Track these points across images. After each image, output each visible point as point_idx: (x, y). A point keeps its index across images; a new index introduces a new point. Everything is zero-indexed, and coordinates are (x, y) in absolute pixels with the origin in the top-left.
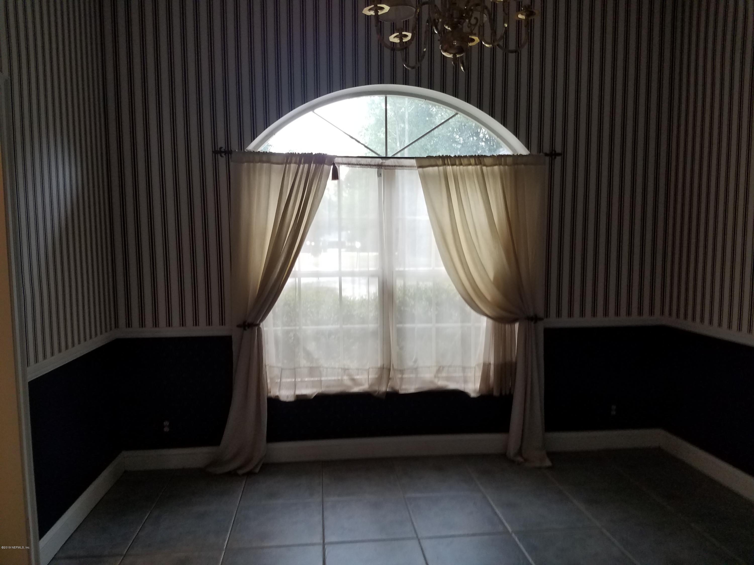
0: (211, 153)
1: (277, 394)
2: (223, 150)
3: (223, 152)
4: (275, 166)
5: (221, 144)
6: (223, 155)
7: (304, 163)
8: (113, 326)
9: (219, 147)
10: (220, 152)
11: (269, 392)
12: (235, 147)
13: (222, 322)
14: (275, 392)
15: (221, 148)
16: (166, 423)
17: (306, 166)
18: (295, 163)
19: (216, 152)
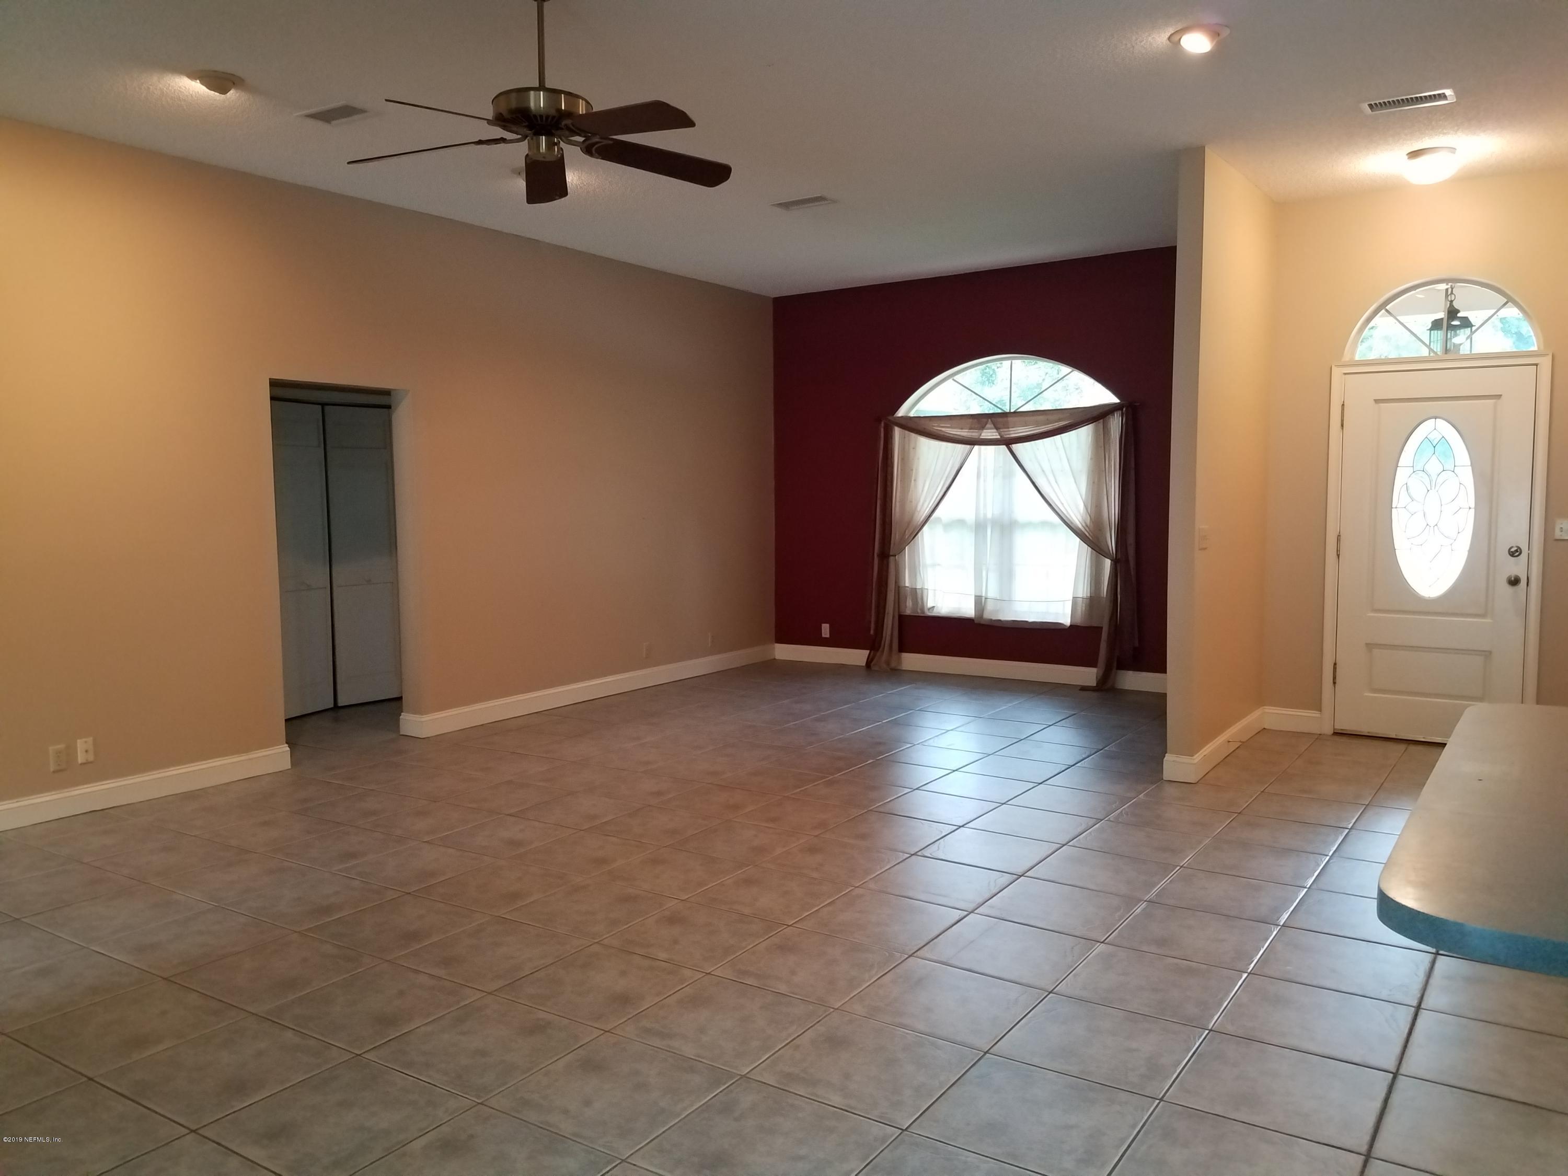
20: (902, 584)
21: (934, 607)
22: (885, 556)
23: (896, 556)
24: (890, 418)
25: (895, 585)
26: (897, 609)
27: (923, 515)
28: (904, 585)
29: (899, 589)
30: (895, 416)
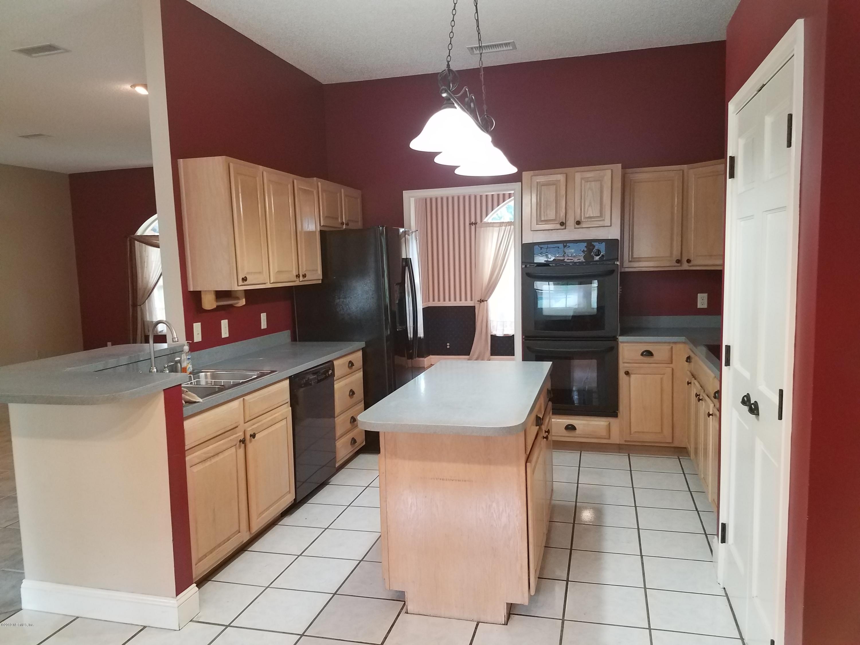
0: (468, 224)
1: (495, 333)
2: (473, 223)
3: (473, 224)
4: (495, 228)
5: (473, 220)
6: (473, 225)
7: (509, 226)
8: (428, 301)
9: (472, 221)
10: (472, 224)
11: (491, 332)
12: (478, 220)
13: (471, 300)
14: (494, 333)
15: (472, 222)
16: (448, 344)
17: (509, 227)
18: (504, 226)
19: (471, 224)
20: (145, 320)
21: (163, 330)
22: (135, 305)
23: (141, 305)
24: (132, 236)
25: (141, 320)
26: (143, 332)
27: (153, 282)
28: (146, 320)
29: (143, 322)
30: (135, 235)
